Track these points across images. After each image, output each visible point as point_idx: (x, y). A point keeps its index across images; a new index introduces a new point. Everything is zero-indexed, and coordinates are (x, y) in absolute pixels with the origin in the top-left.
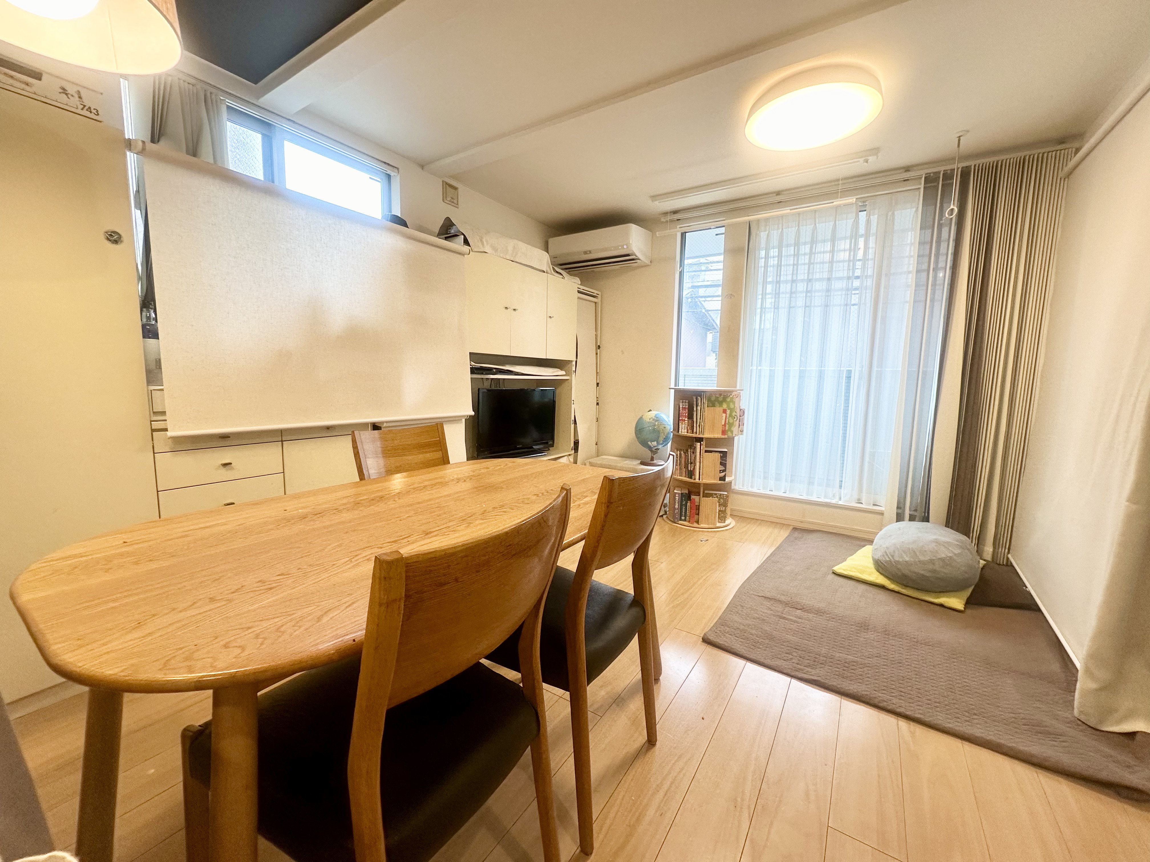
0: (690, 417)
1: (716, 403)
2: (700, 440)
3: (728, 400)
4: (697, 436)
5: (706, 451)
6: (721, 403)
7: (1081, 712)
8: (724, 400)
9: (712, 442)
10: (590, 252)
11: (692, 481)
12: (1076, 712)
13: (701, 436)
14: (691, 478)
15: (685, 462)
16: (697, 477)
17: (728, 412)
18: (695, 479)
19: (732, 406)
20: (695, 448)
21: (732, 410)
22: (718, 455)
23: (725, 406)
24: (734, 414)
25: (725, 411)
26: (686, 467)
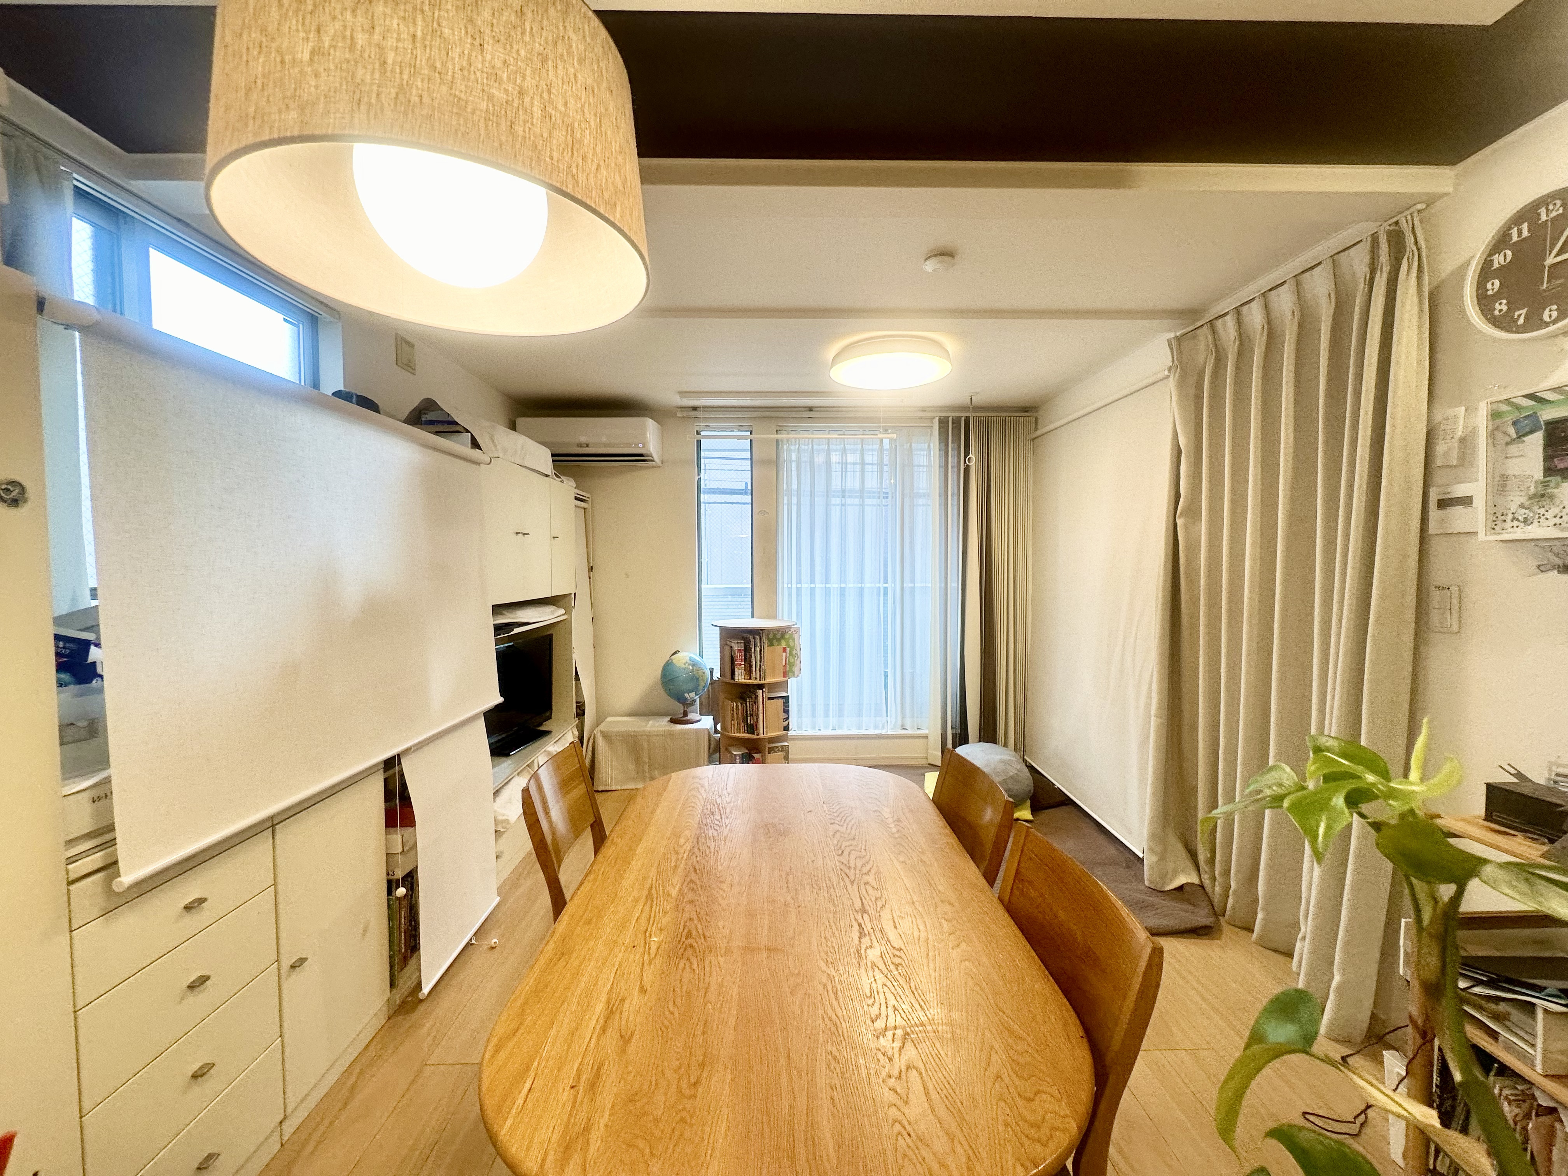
0: (747, 660)
1: (775, 641)
2: (761, 687)
3: (787, 636)
4: (758, 682)
5: (770, 699)
6: (779, 641)
7: (1151, 882)
8: (783, 637)
9: (773, 687)
10: (587, 446)
11: (755, 737)
12: (1147, 883)
13: (762, 682)
14: (753, 733)
15: (743, 715)
16: (761, 732)
17: (788, 650)
18: (758, 735)
19: (791, 643)
20: (757, 697)
21: (792, 649)
22: (781, 701)
23: (783, 643)
24: (794, 652)
25: (784, 650)
26: (745, 720)
